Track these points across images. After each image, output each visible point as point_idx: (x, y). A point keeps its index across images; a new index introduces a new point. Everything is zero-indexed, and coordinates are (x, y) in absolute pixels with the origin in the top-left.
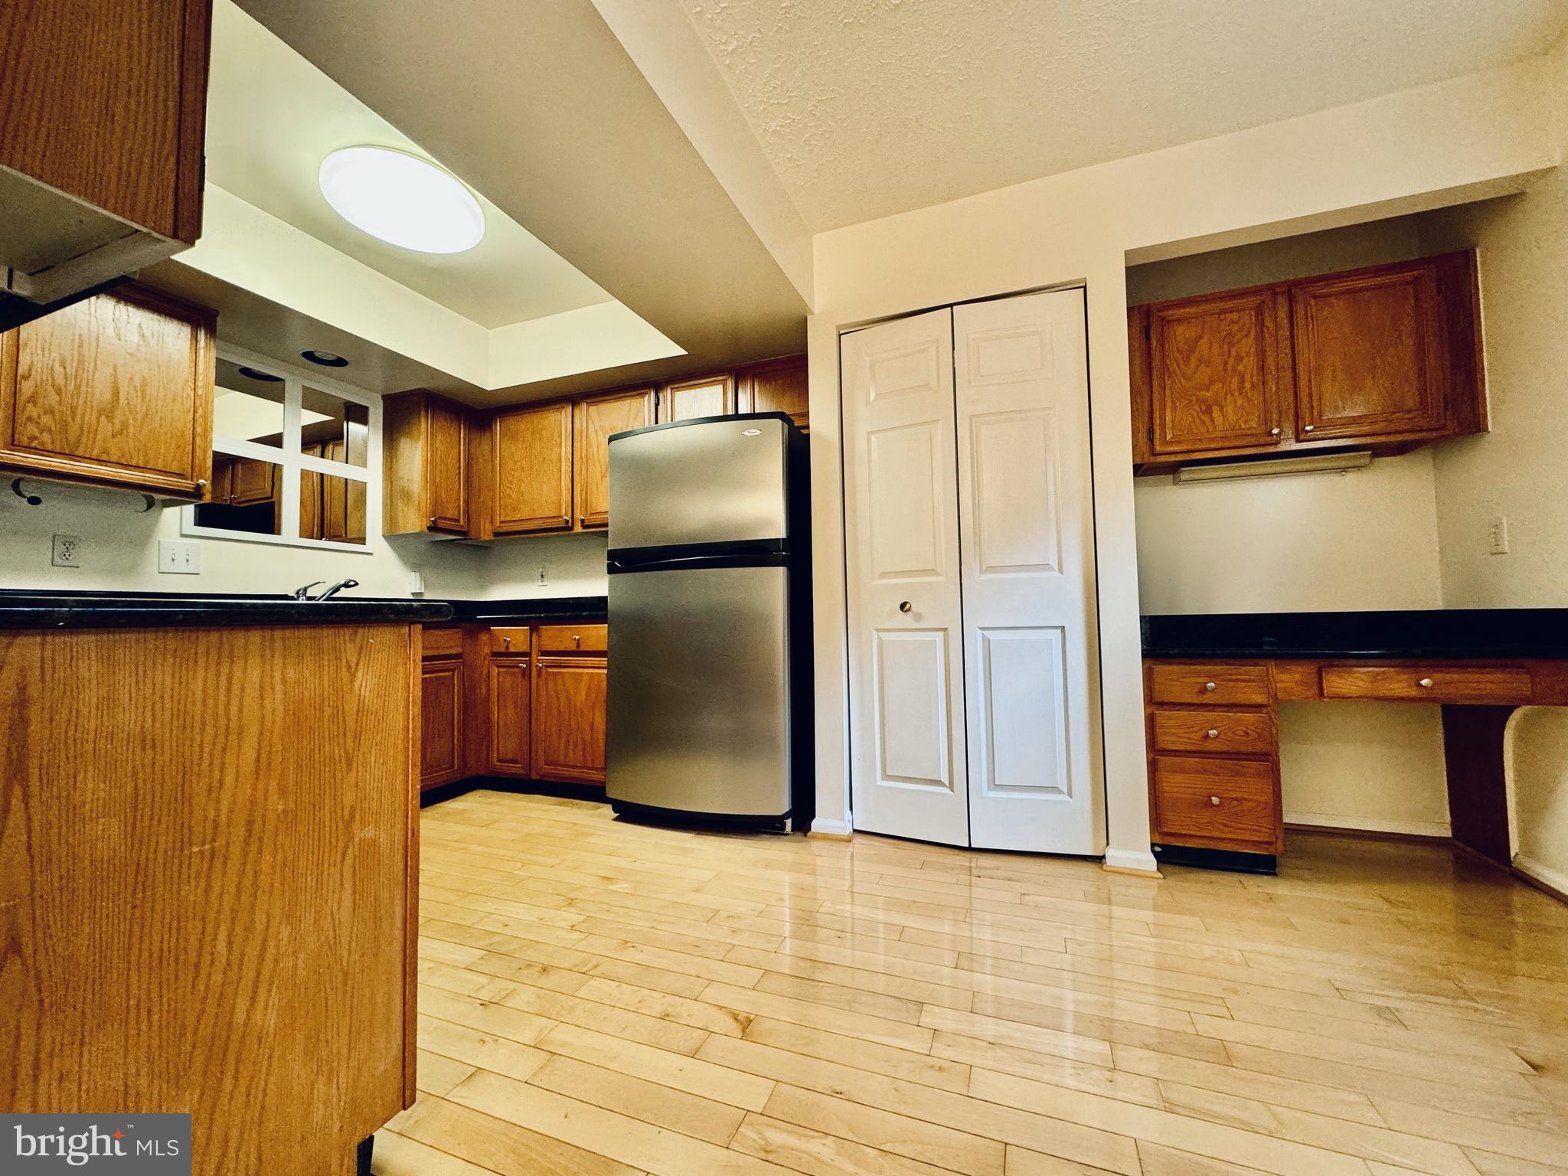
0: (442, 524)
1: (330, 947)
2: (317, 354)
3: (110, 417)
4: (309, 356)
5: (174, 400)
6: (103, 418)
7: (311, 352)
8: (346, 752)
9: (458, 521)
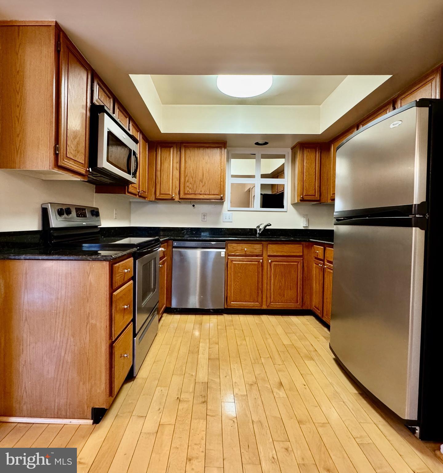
0: (306, 198)
1: (84, 349)
2: (259, 143)
3: (202, 182)
4: (257, 144)
5: (215, 173)
6: (201, 182)
7: (258, 142)
8: (87, 297)
9: (315, 195)
